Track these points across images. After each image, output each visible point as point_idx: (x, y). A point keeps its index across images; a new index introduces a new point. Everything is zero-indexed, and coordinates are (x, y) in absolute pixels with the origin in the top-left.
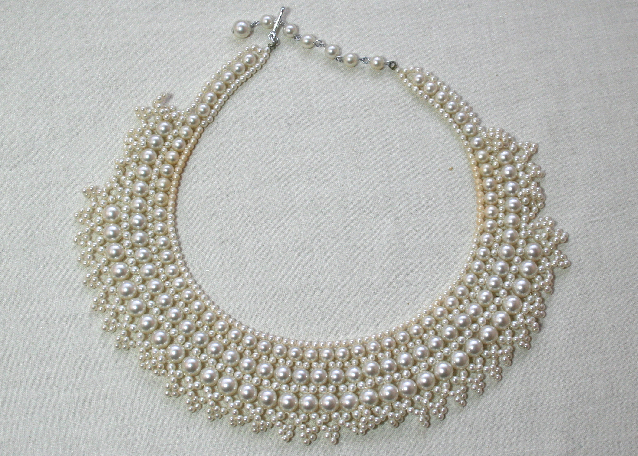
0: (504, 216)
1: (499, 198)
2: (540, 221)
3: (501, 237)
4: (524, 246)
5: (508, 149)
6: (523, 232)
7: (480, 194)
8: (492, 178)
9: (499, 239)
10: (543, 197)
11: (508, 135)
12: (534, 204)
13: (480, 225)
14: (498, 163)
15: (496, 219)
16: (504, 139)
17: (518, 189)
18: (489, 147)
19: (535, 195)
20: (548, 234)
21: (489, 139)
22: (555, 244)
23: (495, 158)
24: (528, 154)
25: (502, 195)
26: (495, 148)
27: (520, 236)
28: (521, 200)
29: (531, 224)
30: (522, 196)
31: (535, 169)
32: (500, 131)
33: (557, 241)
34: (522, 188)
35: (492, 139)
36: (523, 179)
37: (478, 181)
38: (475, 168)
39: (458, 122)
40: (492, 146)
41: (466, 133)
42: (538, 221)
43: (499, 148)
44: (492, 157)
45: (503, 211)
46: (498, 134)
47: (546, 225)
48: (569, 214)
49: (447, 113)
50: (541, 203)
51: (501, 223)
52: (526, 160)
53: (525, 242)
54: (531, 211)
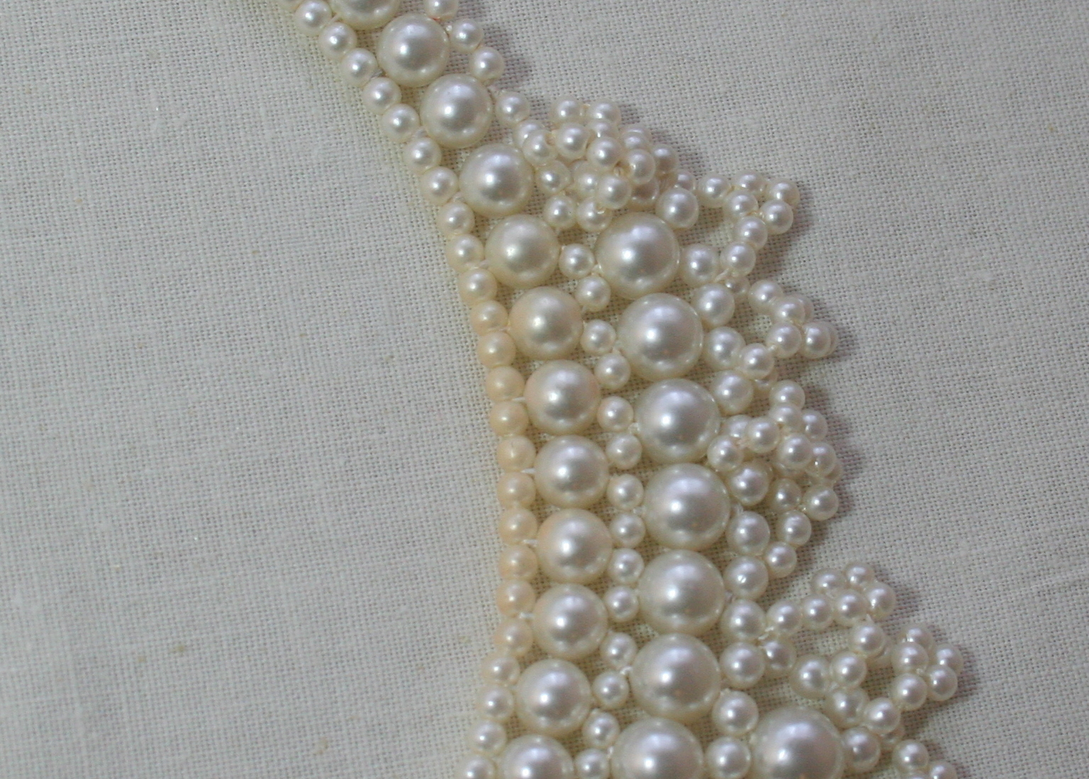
0: (640, 566)
1: (615, 471)
2: (823, 591)
3: (627, 678)
4: (748, 728)
5: (653, 211)
6: (742, 653)
7: (514, 447)
8: (577, 366)
9: (615, 690)
10: (836, 462)
11: (658, 137)
12: (790, 498)
13: (515, 616)
14: (603, 283)
15: (601, 584)
16: (634, 161)
17: (712, 424)
18: (560, 203)
19: (800, 454)
20: (868, 662)
21: (560, 158)
22: (903, 713)
23: (591, 260)
24: (755, 235)
25: (626, 456)
26: (591, 205)
27: (724, 676)
28: (724, 477)
29: (780, 614)
30: (730, 457)
31: (792, 314)
32: (609, 116)
33: (914, 696)
34: (730, 416)
35: (573, 161)
36: (731, 370)
37: (500, 380)
38: (486, 311)
39: (394, 70)
40: (576, 197)
41: (438, 130)
42: (815, 592)
43: (608, 210)
44: (572, 257)
45: (636, 540)
46: (607, 134)
47: (854, 610)
48: (963, 543)
49: (340, 21)
50: (826, 493)
51: (625, 604)
52: (748, 270)
53: (753, 705)
54: (775, 537)
